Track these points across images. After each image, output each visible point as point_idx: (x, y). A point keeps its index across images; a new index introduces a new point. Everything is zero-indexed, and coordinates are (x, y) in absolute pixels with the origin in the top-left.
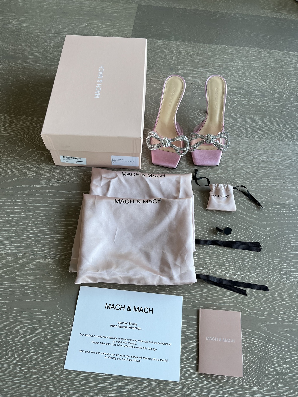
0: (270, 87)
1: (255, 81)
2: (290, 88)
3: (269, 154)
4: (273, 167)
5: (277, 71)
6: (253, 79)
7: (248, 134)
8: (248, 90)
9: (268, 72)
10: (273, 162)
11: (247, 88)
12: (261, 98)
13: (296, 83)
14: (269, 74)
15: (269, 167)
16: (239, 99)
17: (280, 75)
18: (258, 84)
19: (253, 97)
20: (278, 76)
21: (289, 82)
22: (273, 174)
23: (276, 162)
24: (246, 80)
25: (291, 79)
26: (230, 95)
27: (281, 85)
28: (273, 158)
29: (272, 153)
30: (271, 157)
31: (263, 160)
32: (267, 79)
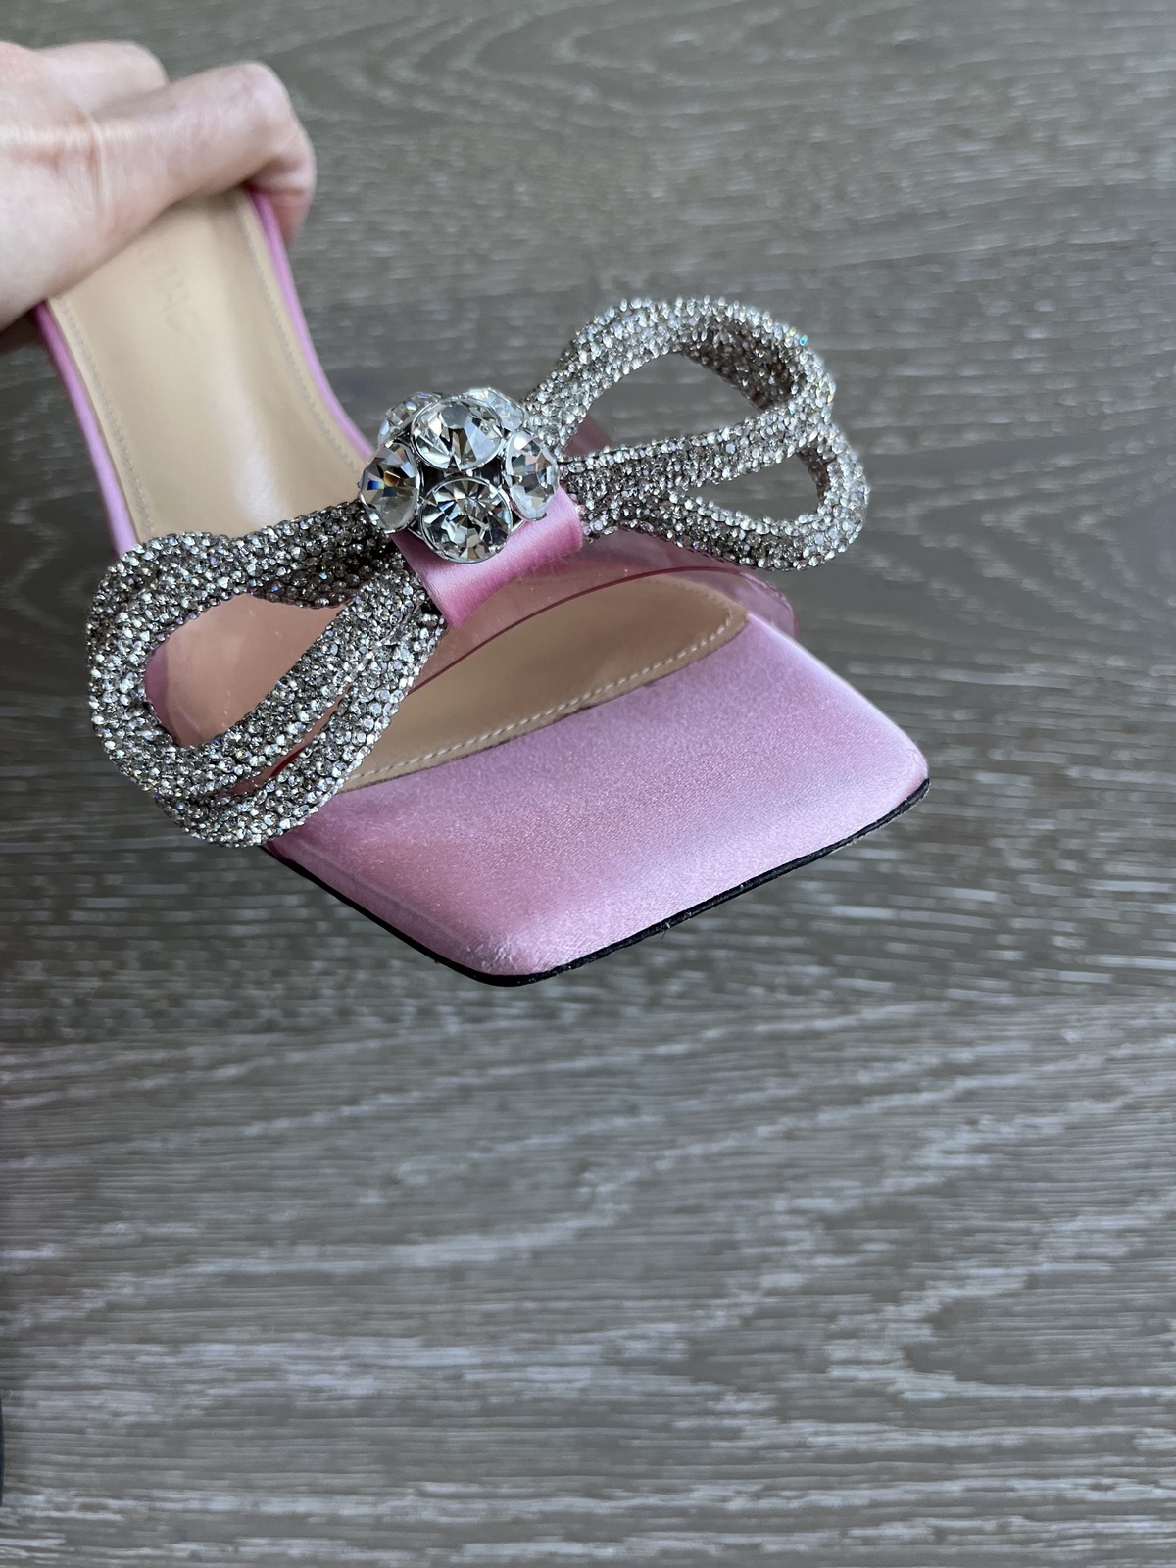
0: (457, 261)
3: (325, 1279)
5: (565, 49)
7: (105, 975)
10: (367, 1407)
13: (761, 154)
15: (295, 1525)
20: (565, 103)
21: (671, 160)
23: (405, 1408)
28: (369, 1348)
29: (361, 1257)
30: (342, 1330)
31: (227, 1404)
32: (440, 165)
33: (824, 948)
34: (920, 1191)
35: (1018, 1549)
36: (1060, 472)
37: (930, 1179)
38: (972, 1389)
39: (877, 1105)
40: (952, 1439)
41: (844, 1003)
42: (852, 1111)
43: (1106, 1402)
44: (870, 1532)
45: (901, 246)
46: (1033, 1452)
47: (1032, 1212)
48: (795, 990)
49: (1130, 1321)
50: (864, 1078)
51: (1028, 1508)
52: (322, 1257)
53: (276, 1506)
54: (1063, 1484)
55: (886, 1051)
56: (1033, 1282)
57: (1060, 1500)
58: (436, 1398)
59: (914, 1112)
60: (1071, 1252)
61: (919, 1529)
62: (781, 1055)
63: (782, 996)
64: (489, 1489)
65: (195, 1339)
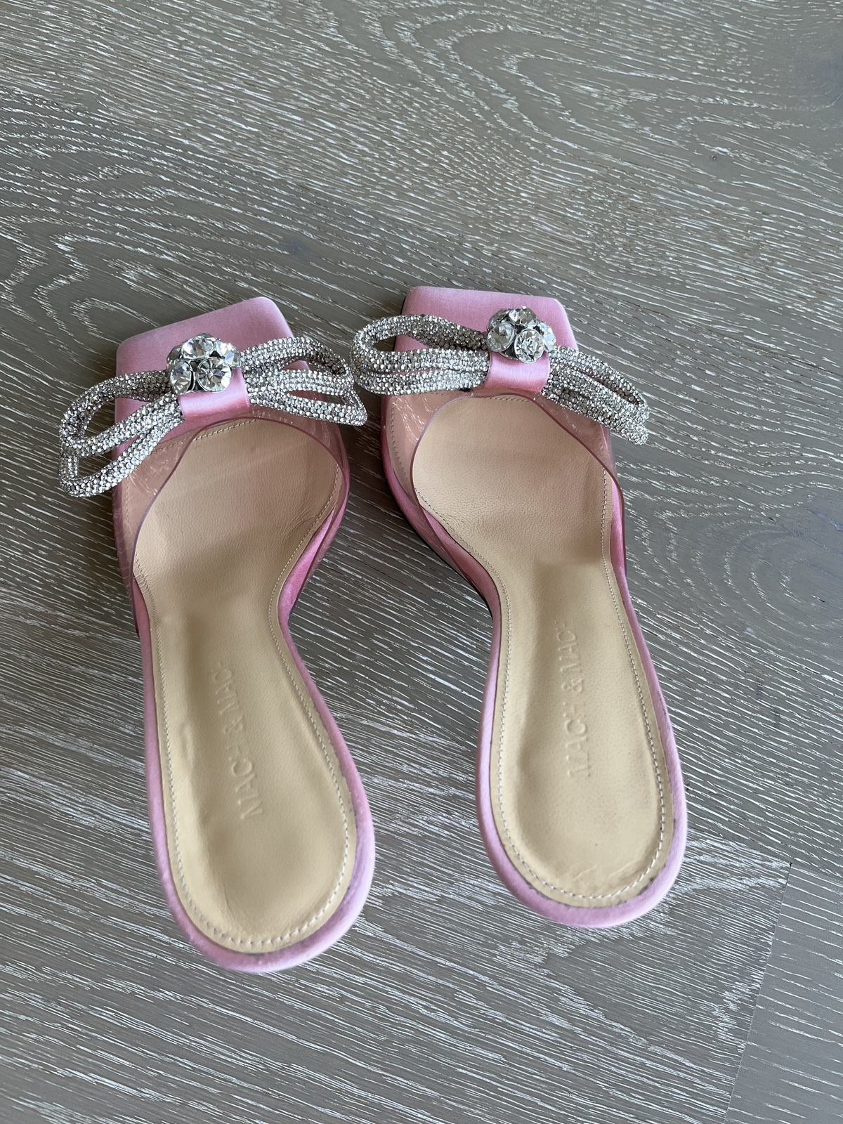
0: (387, 188)
1: (309, 115)
2: (524, 228)
3: (89, 760)
4: (59, 877)
5: (511, 66)
6: (306, 88)
7: (25, 551)
8: (217, 177)
9: (442, 55)
10: (87, 832)
11: (222, 162)
12: (282, 265)
13: (597, 196)
14: (440, 80)
15: (29, 876)
16: (117, 240)
17: (511, 104)
18: (317, 141)
19: (226, 250)
20: (496, 104)
21: (543, 175)
22: (29, 938)
23: (106, 839)
24: (252, 86)
25: (576, 156)
26: (67, 196)
27: (479, 186)
28: (99, 804)
29: (110, 757)
30: (87, 790)
31: (16, 804)
32: (402, 114)
33: (415, 693)
34: (407, 835)
35: (376, 1021)
36: (668, 479)
37: (415, 831)
38: (389, 938)
39: (407, 784)
40: (368, 957)
41: (411, 726)
42: (392, 782)
43: (450, 969)
44: (310, 984)
45: (648, 296)
46: (404, 978)
47: (457, 867)
48: (390, 709)
49: (481, 937)
50: (405, 768)
51: (391, 1005)
52: (91, 749)
53: (22, 863)
54: (412, 999)
55: (423, 759)
56: (442, 900)
57: (407, 1007)
58: (123, 841)
59: (421, 795)
60: (468, 894)
61: (334, 992)
62: (369, 740)
63: (382, 709)
64: (133, 894)
65: (10, 765)
